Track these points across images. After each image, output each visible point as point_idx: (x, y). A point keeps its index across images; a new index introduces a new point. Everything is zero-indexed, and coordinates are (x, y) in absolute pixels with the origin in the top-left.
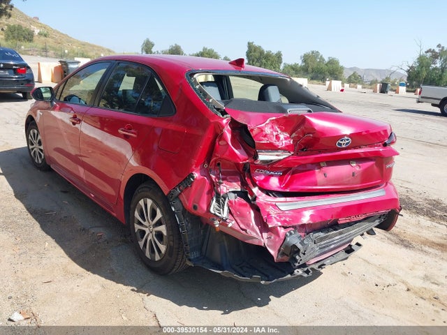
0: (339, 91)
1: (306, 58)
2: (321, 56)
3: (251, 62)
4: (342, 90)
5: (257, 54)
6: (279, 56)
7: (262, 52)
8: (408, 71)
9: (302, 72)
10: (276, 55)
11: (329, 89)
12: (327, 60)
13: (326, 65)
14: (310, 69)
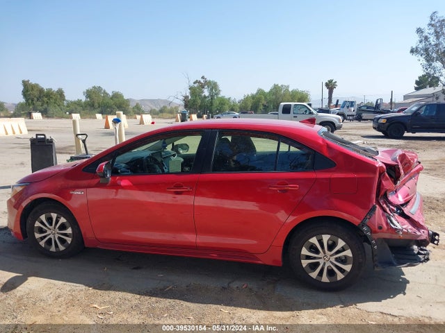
0: (150, 124)
1: (89, 94)
2: (104, 91)
3: (30, 101)
4: (153, 123)
5: (36, 93)
6: (61, 93)
7: (41, 91)
8: (184, 100)
9: (89, 108)
10: (57, 92)
11: (142, 122)
12: (111, 94)
13: (111, 98)
14: (96, 105)
